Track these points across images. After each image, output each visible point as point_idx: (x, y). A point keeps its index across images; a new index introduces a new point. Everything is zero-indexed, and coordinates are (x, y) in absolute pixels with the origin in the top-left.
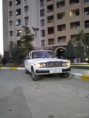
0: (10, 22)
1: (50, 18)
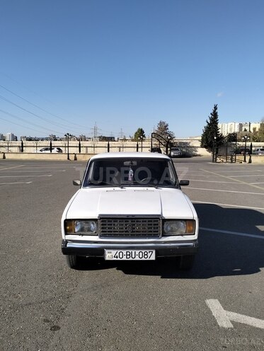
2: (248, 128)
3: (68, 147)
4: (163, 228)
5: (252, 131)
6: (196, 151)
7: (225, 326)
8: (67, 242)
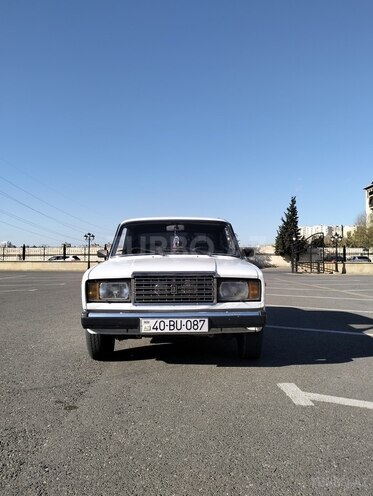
2: (340, 233)
3: (89, 255)
4: (218, 291)
5: (346, 236)
6: (269, 260)
7: (303, 404)
8: (89, 311)
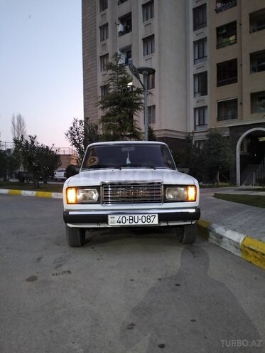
0: (101, 57)
1: (224, 31)
4: (164, 194)
8: (69, 210)
